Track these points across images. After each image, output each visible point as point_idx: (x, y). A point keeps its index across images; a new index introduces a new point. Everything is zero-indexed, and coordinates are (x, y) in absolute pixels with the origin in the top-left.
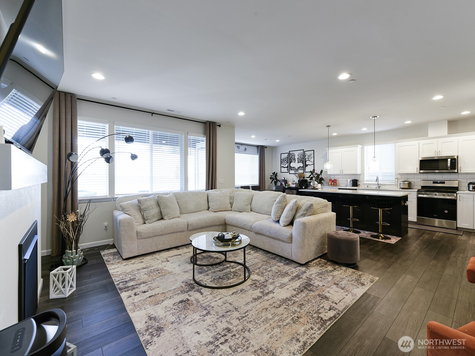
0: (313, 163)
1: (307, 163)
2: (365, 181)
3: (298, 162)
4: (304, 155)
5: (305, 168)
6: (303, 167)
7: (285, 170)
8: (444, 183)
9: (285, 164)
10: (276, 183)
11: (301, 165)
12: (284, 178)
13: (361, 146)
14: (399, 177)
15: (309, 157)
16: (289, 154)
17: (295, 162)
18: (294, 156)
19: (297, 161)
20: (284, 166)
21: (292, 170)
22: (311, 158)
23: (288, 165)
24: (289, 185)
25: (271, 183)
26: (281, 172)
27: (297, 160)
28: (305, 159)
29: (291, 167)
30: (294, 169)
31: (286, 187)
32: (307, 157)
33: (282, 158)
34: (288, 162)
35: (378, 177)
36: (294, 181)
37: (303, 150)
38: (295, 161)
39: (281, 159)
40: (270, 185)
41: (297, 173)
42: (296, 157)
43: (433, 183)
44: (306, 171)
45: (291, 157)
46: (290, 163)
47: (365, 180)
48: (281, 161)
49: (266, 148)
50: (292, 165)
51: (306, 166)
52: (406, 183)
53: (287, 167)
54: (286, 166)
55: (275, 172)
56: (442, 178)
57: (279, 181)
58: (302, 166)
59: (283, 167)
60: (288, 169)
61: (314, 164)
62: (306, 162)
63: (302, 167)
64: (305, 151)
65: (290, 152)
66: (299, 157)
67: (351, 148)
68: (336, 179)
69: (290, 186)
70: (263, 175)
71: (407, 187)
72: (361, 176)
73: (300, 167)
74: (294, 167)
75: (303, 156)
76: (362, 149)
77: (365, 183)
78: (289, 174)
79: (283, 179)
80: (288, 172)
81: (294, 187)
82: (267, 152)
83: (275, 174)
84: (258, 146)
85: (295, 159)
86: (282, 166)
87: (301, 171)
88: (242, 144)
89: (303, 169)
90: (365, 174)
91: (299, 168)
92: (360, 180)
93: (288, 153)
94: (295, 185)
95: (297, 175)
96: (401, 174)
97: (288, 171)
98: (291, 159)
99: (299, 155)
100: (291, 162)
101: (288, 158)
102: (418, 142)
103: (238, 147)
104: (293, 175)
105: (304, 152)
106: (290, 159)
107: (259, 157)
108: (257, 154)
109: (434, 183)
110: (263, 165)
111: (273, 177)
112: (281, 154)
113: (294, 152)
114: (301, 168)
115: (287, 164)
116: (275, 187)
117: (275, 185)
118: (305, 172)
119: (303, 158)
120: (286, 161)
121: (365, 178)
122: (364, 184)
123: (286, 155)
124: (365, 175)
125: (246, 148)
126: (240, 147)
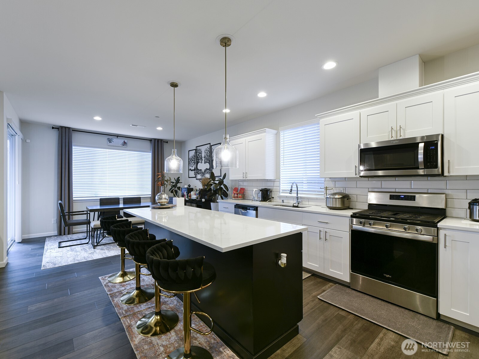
2: (281, 191)
3: (205, 163)
7: (192, 174)
8: (413, 198)
9: (192, 165)
13: (274, 132)
14: (331, 185)
17: (202, 163)
19: (203, 161)
20: (192, 168)
24: (190, 196)
26: (189, 177)
31: (187, 199)
33: (189, 157)
35: (298, 184)
37: (210, 144)
38: (202, 160)
39: (189, 159)
43: (390, 199)
47: (281, 189)
48: (189, 161)
49: (167, 142)
52: (337, 197)
53: (194, 170)
56: (409, 187)
58: (208, 168)
59: (190, 170)
67: (258, 135)
68: (244, 187)
69: (191, 198)
71: (338, 205)
72: (276, 184)
76: (277, 135)
77: (282, 194)
81: (195, 199)
84: (150, 140)
86: (189, 168)
88: (118, 136)
90: (281, 180)
92: (274, 190)
96: (334, 180)
102: (358, 112)
103: (110, 141)
105: (211, 146)
107: (152, 155)
108: (149, 151)
109: (392, 197)
120: (193, 160)
121: (281, 187)
122: (280, 197)
123: (193, 153)
124: (281, 182)
125: (126, 141)
126: (113, 140)
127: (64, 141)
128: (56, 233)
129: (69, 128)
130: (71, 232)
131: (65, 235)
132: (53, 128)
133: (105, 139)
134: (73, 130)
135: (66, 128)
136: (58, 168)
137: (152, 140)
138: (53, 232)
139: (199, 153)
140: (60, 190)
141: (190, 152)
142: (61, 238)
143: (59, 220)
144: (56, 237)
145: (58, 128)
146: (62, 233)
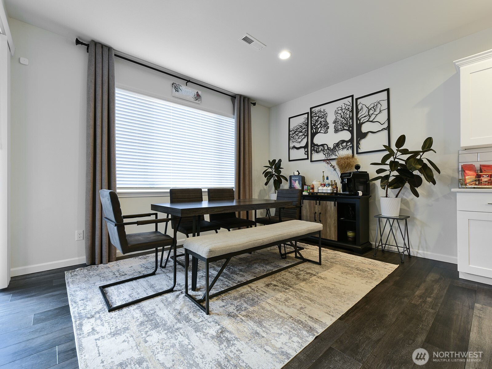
0: (386, 126)
1: (364, 129)
3: (336, 131)
4: (355, 108)
5: (358, 143)
6: (351, 140)
7: (301, 153)
9: (300, 140)
10: (277, 183)
11: (346, 135)
12: (298, 171)
15: (371, 112)
16: (310, 114)
17: (326, 132)
18: (325, 116)
19: (331, 129)
20: (298, 145)
21: (317, 152)
22: (376, 113)
23: (307, 142)
24: (313, 188)
25: (266, 184)
26: (290, 161)
27: (331, 126)
28: (357, 119)
29: (317, 145)
30: (323, 150)
31: (305, 193)
32: (363, 113)
33: (291, 128)
34: (307, 135)
36: (327, 178)
37: (352, 96)
38: (328, 128)
39: (289, 131)
40: (264, 189)
41: (334, 157)
42: (330, 119)
44: (360, 151)
45: (317, 121)
46: (313, 135)
48: (289, 134)
49: (254, 104)
50: (319, 139)
51: (362, 136)
53: (306, 147)
54: (303, 144)
55: (274, 161)
57: (286, 180)
58: (347, 138)
59: (294, 147)
60: (307, 151)
61: (389, 128)
62: (359, 126)
63: (347, 142)
64: (357, 99)
65: (313, 110)
66: (339, 117)
69: (316, 191)
70: (247, 166)
73: (343, 141)
74: (322, 145)
75: (352, 111)
78: (311, 161)
79: (296, 173)
80: (308, 159)
81: (329, 191)
82: (256, 114)
83: (276, 165)
84: (233, 97)
85: (326, 126)
86: (291, 145)
87: (344, 153)
88: (188, 81)
89: (352, 147)
91: (337, 145)
93: (308, 113)
94: (330, 188)
95: (334, 163)
97: (308, 155)
98: (315, 125)
99: (340, 112)
100: (317, 133)
101: (307, 125)
103: (176, 88)
104: (324, 164)
105: (355, 100)
106: (311, 126)
107: (236, 122)
108: (233, 116)
110: (247, 143)
111: (270, 170)
112: (290, 118)
113: (322, 108)
114: (345, 144)
115: (305, 140)
116: (276, 195)
117: (276, 189)
118: (358, 153)
119: (352, 118)
120: (301, 132)
123: (302, 120)
125: (200, 93)
126: (180, 87)
127: (99, 71)
128: (83, 259)
129: (110, 49)
130: (114, 257)
131: (101, 263)
132: (78, 42)
133: (168, 82)
134: (115, 55)
135: (103, 46)
136: (88, 126)
137: (237, 96)
138: (77, 258)
139: (319, 117)
140: (91, 171)
141: (291, 119)
142: (98, 272)
143: (90, 234)
144: (85, 271)
145: (88, 46)
146: (97, 260)
